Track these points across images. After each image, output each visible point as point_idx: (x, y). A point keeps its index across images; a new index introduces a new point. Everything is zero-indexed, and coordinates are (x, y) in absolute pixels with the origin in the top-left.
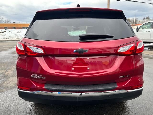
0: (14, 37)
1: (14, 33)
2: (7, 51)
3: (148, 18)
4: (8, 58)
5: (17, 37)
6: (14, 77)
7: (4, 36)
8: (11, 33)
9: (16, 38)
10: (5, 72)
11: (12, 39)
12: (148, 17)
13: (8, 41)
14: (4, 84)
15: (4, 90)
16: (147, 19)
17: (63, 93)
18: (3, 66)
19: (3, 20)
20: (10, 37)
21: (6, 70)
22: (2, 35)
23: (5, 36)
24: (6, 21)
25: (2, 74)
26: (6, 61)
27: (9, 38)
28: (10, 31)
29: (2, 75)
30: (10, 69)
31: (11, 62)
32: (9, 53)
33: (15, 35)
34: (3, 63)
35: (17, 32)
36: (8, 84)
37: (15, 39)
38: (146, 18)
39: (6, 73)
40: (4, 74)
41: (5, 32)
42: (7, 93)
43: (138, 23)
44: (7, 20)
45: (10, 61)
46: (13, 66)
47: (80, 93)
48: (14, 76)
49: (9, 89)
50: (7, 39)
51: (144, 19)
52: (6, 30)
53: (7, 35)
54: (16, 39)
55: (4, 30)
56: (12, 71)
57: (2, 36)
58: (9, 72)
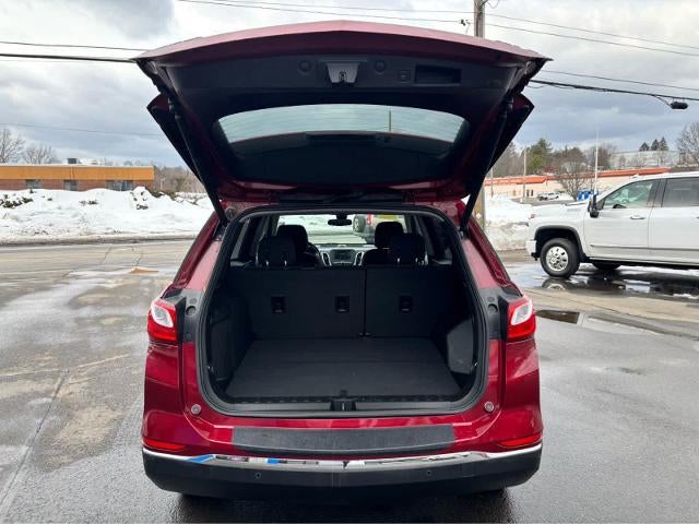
0: (68, 226)
1: (71, 208)
2: (44, 294)
3: (659, 146)
4: (57, 327)
5: (82, 226)
6: (94, 407)
7: (26, 223)
8: (60, 208)
9: (79, 231)
10: (56, 386)
11: (61, 237)
12: (659, 140)
13: (43, 243)
14: (61, 435)
15: (65, 459)
16: (654, 148)
17: (286, 462)
18: (42, 365)
19: (20, 148)
20: (51, 225)
21: (59, 380)
22: (16, 219)
23: (29, 220)
24: (31, 152)
25: (46, 394)
26: (49, 339)
27: (49, 230)
28: (50, 199)
29: (45, 400)
30: (75, 377)
31: (72, 347)
32: (57, 306)
33: (75, 216)
34: (42, 350)
35: (84, 203)
36: (77, 436)
37: (73, 235)
38: (650, 145)
39: (61, 392)
40: (53, 395)
41: (26, 201)
42: (77, 470)
43: (616, 165)
44: (38, 148)
45: (68, 341)
46: (83, 363)
47: (341, 463)
48: (94, 404)
49: (82, 457)
50: (37, 237)
51: (645, 147)
52: (32, 192)
53: (40, 216)
54: (80, 237)
55: (26, 193)
56: (83, 384)
57: (17, 224)
58: (71, 388)
